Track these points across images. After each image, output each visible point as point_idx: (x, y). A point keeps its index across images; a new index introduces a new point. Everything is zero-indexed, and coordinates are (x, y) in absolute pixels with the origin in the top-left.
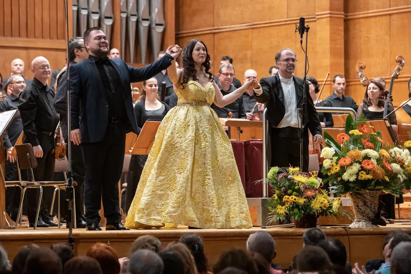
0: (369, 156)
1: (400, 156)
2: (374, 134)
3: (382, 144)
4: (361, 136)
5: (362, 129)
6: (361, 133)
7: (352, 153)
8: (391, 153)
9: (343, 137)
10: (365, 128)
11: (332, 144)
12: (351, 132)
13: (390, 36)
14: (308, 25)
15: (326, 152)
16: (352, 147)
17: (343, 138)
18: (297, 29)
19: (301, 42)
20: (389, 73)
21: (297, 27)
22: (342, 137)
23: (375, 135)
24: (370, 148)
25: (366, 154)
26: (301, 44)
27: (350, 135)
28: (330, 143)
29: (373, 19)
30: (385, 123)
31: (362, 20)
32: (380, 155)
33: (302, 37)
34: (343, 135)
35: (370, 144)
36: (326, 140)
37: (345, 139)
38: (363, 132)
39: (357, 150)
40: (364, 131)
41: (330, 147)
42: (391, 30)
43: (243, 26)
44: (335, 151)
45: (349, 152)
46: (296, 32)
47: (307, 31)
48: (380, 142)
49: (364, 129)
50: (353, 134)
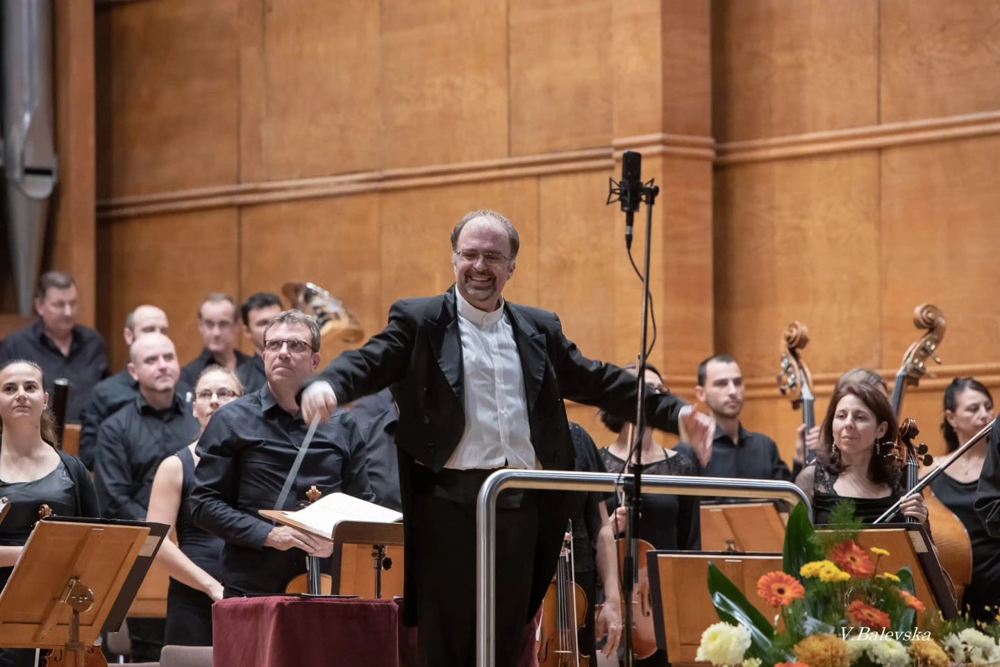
0: (872, 660)
1: (983, 662)
2: (889, 579)
3: (919, 616)
4: (843, 584)
5: (849, 559)
6: (845, 576)
7: (814, 645)
8: (952, 650)
9: (782, 586)
10: (855, 557)
11: (738, 614)
12: (806, 570)
13: (879, 226)
14: (652, 181)
15: (718, 641)
16: (811, 623)
17: (781, 591)
18: (612, 191)
19: (629, 239)
20: (876, 359)
21: (615, 186)
22: (775, 586)
23: (894, 583)
24: (877, 628)
25: (864, 652)
26: (629, 246)
27: (802, 580)
28: (731, 609)
29: (817, 165)
30: (910, 541)
31: (779, 169)
32: (912, 656)
33: (630, 222)
34: (780, 580)
35: (877, 616)
36: (717, 598)
37: (789, 593)
38: (851, 571)
39: (831, 635)
40: (854, 567)
41: (735, 623)
42: (884, 204)
43: (347, 182)
44: (752, 638)
45: (802, 643)
46: (608, 203)
47: (651, 202)
48: (912, 607)
49: (853, 559)
50: (814, 579)
